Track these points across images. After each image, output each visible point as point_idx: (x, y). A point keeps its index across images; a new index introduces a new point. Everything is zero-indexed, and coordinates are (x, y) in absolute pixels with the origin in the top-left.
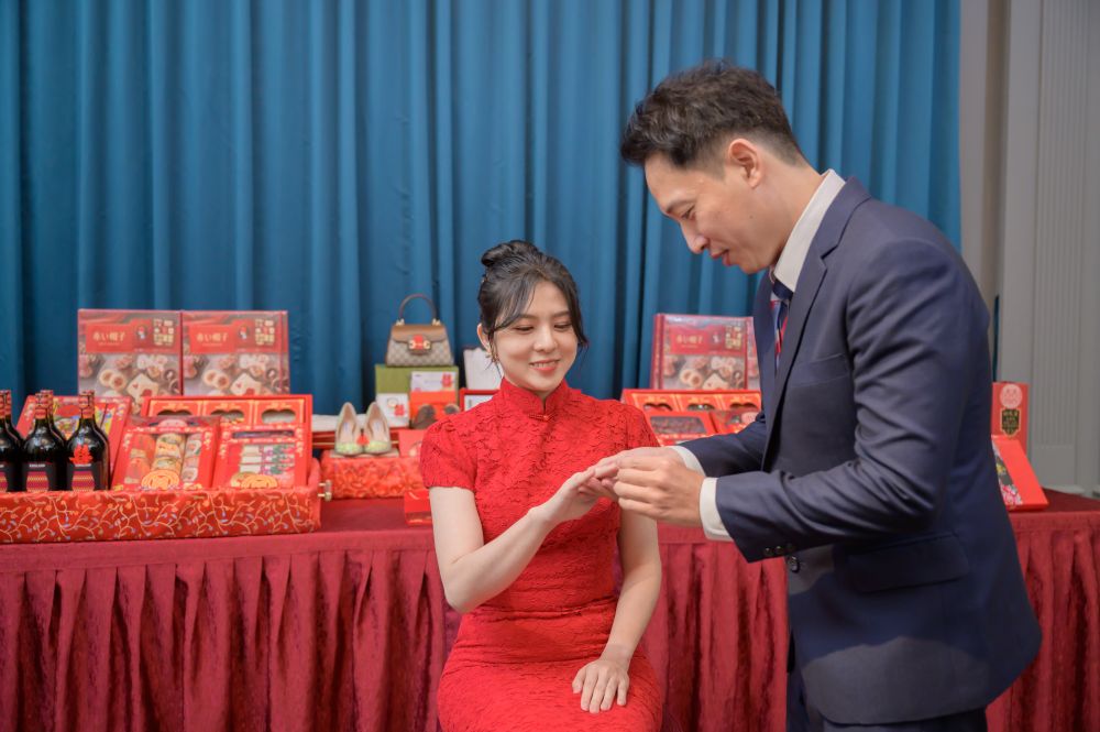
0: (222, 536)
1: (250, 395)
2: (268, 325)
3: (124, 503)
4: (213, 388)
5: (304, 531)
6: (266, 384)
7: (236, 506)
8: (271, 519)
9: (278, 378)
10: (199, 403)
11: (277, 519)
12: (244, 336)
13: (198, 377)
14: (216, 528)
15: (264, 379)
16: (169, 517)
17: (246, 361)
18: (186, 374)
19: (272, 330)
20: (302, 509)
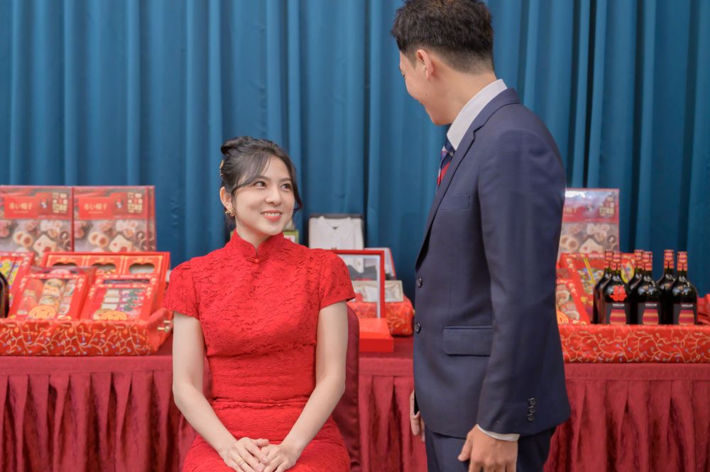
0: (82, 355)
1: (123, 252)
2: (137, 197)
3: (13, 328)
4: (96, 246)
5: (143, 354)
6: (136, 243)
7: (92, 334)
8: (118, 344)
9: (145, 239)
10: (84, 257)
11: (122, 344)
12: (119, 205)
13: (84, 237)
14: (78, 349)
15: (134, 240)
16: (45, 340)
17: (121, 225)
18: (76, 236)
19: (141, 201)
20: (141, 337)
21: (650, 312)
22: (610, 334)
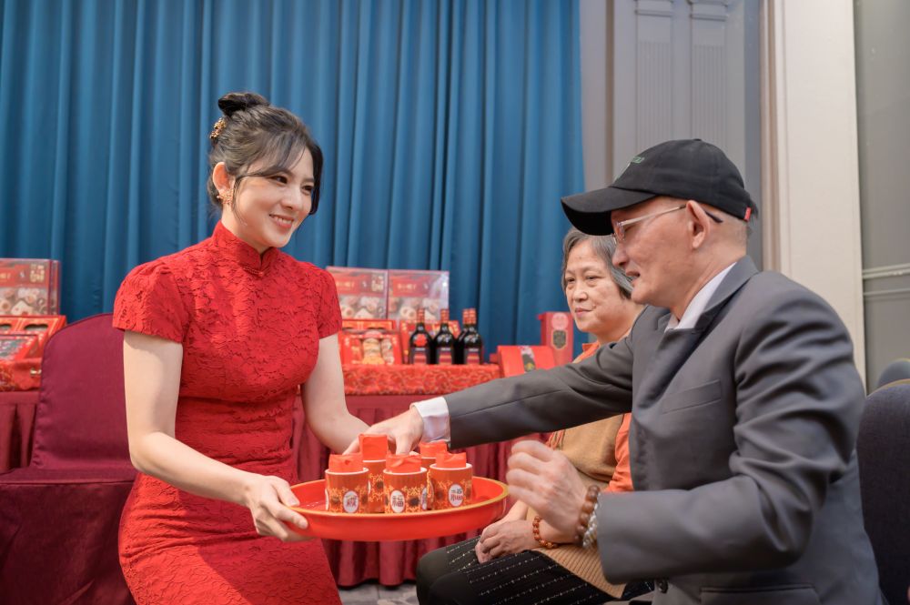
1: (25, 315)
2: (39, 269)
5: (8, 390)
6: (37, 308)
9: (46, 305)
12: (22, 275)
15: (35, 305)
17: (23, 292)
19: (43, 272)
20: (6, 374)
21: (445, 354)
22: (412, 372)
